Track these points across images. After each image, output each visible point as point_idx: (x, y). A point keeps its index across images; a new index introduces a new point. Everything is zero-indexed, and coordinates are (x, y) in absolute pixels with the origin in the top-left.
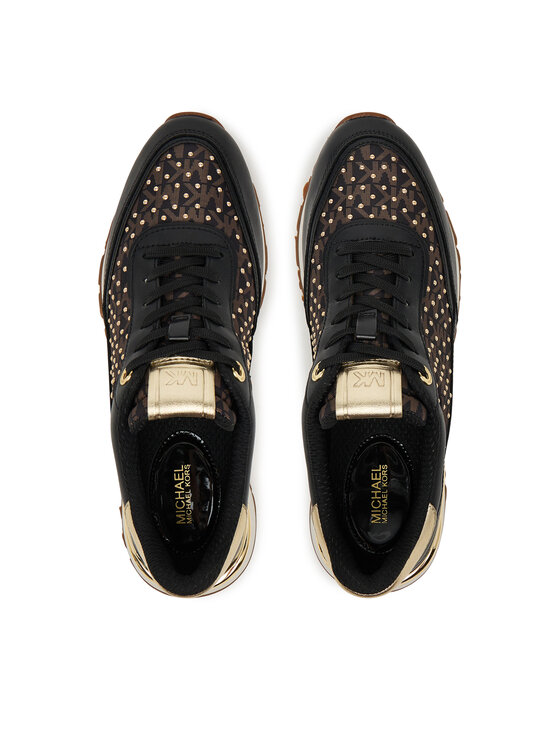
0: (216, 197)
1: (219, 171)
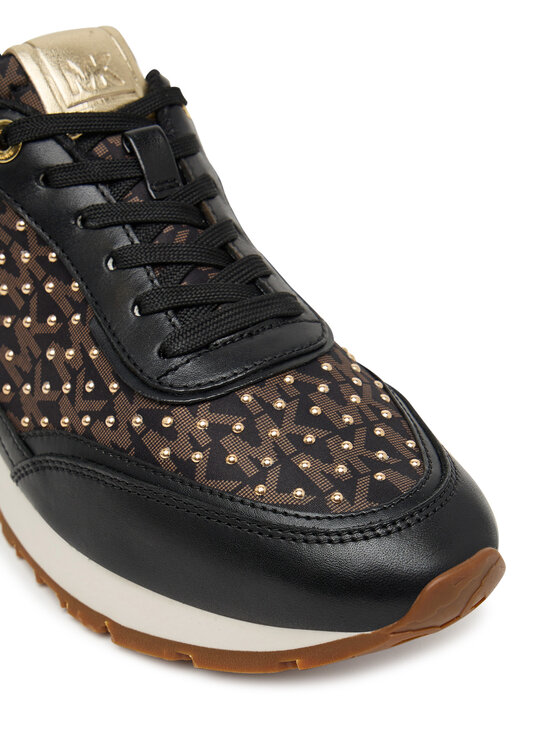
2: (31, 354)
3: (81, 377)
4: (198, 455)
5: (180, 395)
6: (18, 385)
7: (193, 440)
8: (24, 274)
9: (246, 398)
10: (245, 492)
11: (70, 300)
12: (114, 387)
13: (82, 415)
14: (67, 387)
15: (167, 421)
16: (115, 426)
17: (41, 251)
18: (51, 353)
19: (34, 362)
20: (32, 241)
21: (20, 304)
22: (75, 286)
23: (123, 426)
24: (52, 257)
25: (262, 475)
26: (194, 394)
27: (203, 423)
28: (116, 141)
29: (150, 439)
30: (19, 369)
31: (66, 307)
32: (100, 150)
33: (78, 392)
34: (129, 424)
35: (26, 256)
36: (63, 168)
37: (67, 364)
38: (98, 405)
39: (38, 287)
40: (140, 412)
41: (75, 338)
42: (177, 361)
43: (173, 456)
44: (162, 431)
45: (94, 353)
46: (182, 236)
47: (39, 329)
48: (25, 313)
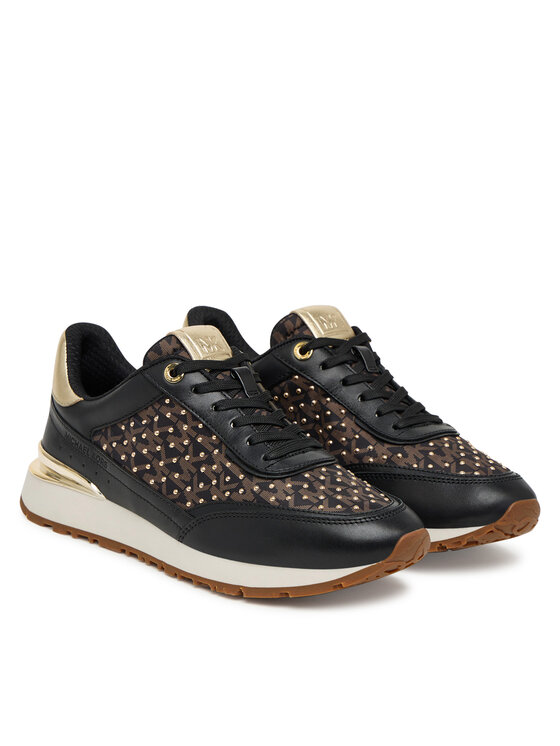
0: (444, 458)
1: (462, 473)
2: (190, 472)
3: (222, 476)
4: (289, 498)
5: (277, 475)
6: (183, 488)
7: (285, 492)
8: (184, 435)
9: (307, 475)
10: (314, 509)
11: (212, 444)
12: (241, 477)
13: (224, 492)
14: (214, 482)
15: (272, 486)
16: (244, 493)
17: (194, 424)
18: (203, 470)
19: (192, 475)
20: (189, 419)
21: (182, 450)
22: (214, 437)
23: (248, 491)
24: (200, 426)
25: (321, 502)
26: (282, 474)
27: (289, 485)
28: (228, 373)
29: (264, 494)
30: (183, 481)
31: (209, 447)
32: (219, 377)
33: (221, 482)
34: (252, 490)
35: (185, 427)
36: (204, 384)
37: (213, 472)
38: (234, 486)
39: (193, 440)
40: (257, 484)
41: (217, 460)
42: (272, 462)
43: (277, 500)
44: (270, 490)
45: (228, 464)
46: (264, 413)
47: (195, 460)
48: (186, 453)
